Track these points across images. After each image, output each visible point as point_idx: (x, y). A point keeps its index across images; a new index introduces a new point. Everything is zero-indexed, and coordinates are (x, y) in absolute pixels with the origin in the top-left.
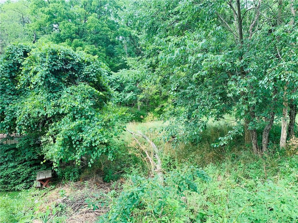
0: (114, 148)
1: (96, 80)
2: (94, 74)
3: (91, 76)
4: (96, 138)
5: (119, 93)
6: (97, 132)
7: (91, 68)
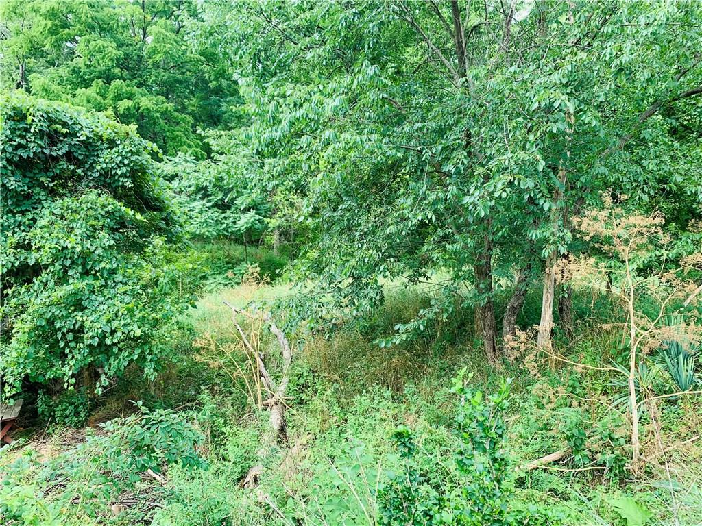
0: (159, 350)
1: (128, 183)
2: (124, 170)
3: (116, 174)
4: (115, 324)
5: (223, 213)
6: (118, 311)
7: (117, 154)
